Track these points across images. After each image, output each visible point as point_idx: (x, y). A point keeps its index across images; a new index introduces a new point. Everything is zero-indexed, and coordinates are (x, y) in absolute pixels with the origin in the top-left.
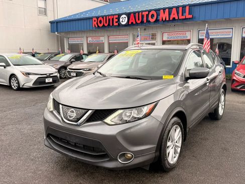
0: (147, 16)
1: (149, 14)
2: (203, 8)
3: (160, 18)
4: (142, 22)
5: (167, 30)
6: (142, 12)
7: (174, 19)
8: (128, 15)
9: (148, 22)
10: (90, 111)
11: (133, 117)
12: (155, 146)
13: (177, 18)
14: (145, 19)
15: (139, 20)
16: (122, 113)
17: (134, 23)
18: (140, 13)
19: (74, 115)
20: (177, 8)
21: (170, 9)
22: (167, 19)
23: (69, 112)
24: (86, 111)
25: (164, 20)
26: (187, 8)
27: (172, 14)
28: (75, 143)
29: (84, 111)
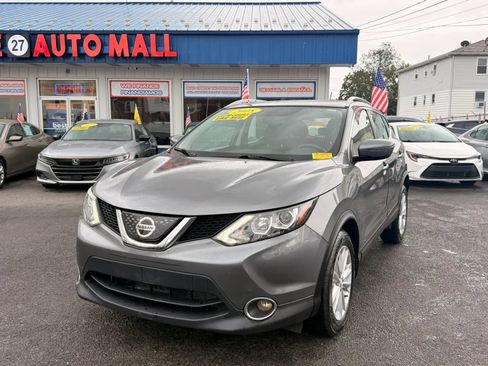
0: (80, 43)
1: (82, 39)
2: (195, 41)
3: (109, 50)
4: (67, 55)
5: (119, 76)
6: (66, 33)
7: (140, 55)
8: (31, 36)
9: (82, 56)
10: (186, 221)
11: (272, 228)
12: (314, 284)
13: (145, 54)
14: (74, 49)
15: (59, 49)
16: (250, 222)
17: (48, 55)
18: (62, 37)
19: (152, 229)
20: (146, 34)
21: (132, 34)
22: (126, 54)
23: (139, 224)
24: (177, 219)
25: (119, 55)
26: (166, 36)
27: (136, 45)
28: (151, 286)
29: (173, 220)
